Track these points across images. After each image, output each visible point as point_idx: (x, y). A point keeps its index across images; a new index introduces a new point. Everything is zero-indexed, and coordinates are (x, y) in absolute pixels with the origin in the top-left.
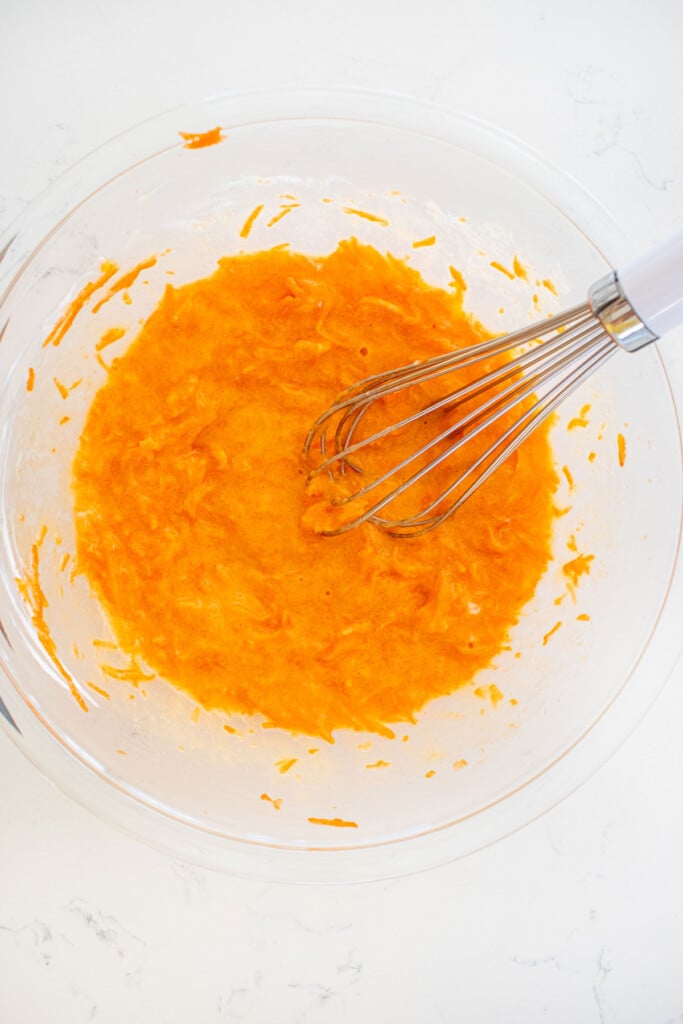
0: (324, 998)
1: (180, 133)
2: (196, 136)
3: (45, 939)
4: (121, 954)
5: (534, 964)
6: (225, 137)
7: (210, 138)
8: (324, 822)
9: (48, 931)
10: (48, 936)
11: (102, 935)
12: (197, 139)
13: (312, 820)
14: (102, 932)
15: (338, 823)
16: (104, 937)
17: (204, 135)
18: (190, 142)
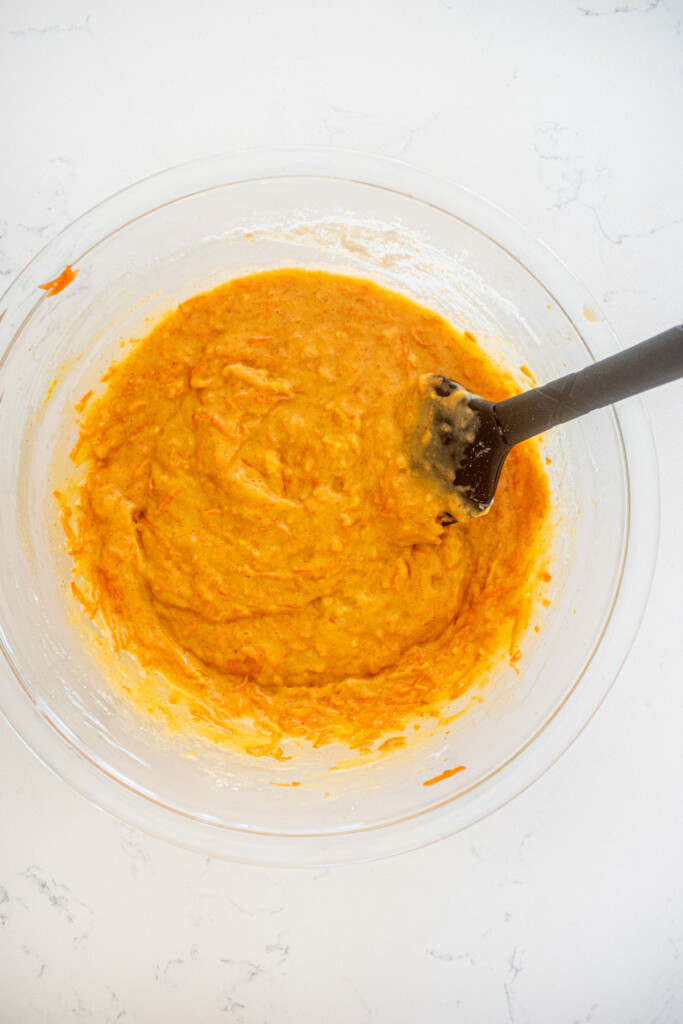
0: (253, 974)
1: (40, 287)
2: (53, 282)
3: (3, 901)
4: (70, 919)
5: (450, 959)
6: (77, 271)
7: (65, 278)
8: (437, 780)
9: (6, 894)
10: (6, 899)
11: (54, 901)
12: (55, 285)
13: (426, 784)
14: (55, 898)
15: (448, 774)
16: (56, 903)
17: (60, 278)
18: (51, 289)
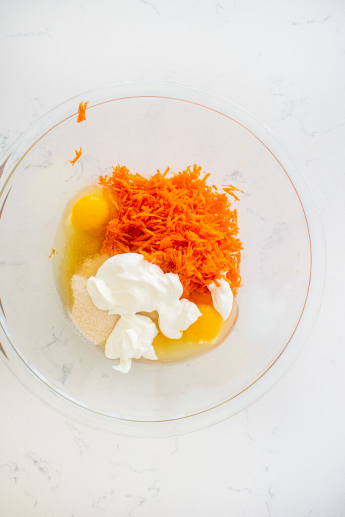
0: (142, 502)
3: (15, 470)
4: (49, 478)
5: (239, 491)
9: (17, 466)
10: (17, 469)
11: (41, 469)
14: (41, 468)
16: (42, 470)
18: (84, 105)
